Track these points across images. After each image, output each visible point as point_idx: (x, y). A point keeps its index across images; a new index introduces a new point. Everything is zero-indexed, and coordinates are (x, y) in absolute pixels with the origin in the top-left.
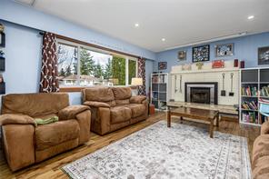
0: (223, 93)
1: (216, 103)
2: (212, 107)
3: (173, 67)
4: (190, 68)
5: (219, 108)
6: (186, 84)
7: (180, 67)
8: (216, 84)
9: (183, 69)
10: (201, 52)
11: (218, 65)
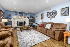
0: (26, 23)
1: (24, 25)
3: (13, 16)
4: (19, 17)
5: (25, 26)
6: (18, 21)
7: (16, 17)
8: (24, 21)
9: (17, 17)
10: (21, 14)
11: (25, 17)
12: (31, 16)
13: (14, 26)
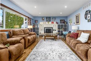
0: (54, 30)
1: (52, 33)
2: (51, 34)
3: (40, 22)
4: (46, 23)
6: (45, 28)
7: (43, 22)
8: (52, 28)
9: (44, 23)
10: (49, 19)
11: (53, 23)
12: (61, 20)
13: (41, 33)
